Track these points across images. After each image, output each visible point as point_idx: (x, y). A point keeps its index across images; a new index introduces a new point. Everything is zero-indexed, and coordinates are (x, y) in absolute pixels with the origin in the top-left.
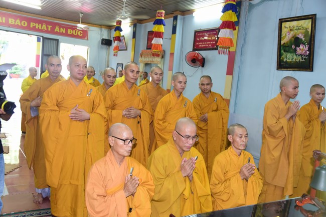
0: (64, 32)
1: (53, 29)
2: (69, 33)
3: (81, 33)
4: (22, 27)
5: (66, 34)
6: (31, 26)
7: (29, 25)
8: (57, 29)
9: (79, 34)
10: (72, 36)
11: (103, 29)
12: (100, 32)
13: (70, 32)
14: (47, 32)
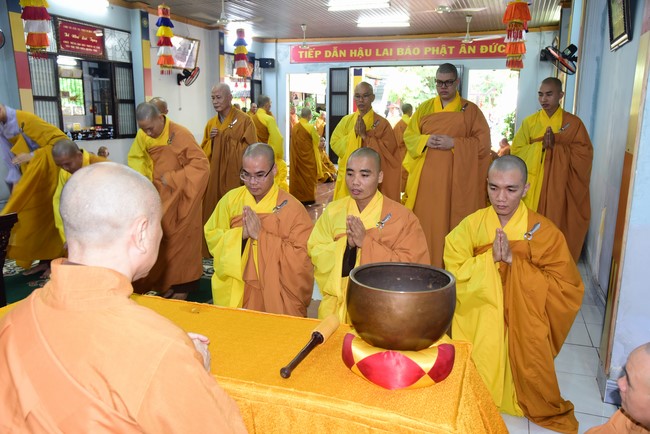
0: (474, 51)
1: (456, 50)
2: (482, 51)
3: (502, 49)
4: (413, 58)
5: (478, 55)
6: (426, 53)
7: (422, 51)
8: (463, 50)
9: (499, 50)
10: (488, 55)
11: (544, 33)
12: (538, 39)
13: (483, 49)
14: (448, 56)
